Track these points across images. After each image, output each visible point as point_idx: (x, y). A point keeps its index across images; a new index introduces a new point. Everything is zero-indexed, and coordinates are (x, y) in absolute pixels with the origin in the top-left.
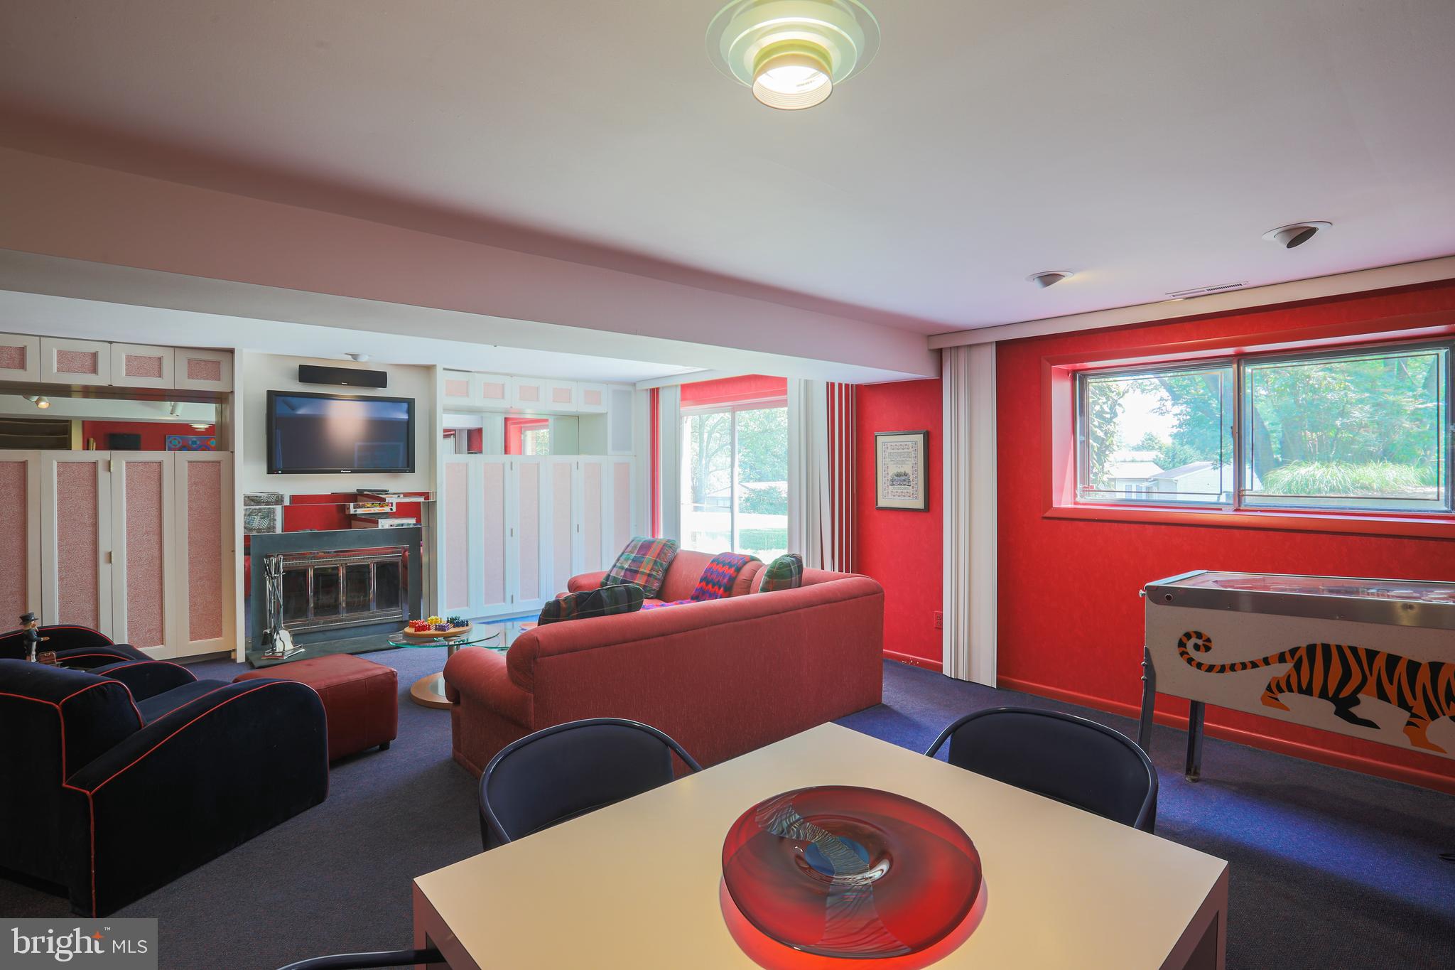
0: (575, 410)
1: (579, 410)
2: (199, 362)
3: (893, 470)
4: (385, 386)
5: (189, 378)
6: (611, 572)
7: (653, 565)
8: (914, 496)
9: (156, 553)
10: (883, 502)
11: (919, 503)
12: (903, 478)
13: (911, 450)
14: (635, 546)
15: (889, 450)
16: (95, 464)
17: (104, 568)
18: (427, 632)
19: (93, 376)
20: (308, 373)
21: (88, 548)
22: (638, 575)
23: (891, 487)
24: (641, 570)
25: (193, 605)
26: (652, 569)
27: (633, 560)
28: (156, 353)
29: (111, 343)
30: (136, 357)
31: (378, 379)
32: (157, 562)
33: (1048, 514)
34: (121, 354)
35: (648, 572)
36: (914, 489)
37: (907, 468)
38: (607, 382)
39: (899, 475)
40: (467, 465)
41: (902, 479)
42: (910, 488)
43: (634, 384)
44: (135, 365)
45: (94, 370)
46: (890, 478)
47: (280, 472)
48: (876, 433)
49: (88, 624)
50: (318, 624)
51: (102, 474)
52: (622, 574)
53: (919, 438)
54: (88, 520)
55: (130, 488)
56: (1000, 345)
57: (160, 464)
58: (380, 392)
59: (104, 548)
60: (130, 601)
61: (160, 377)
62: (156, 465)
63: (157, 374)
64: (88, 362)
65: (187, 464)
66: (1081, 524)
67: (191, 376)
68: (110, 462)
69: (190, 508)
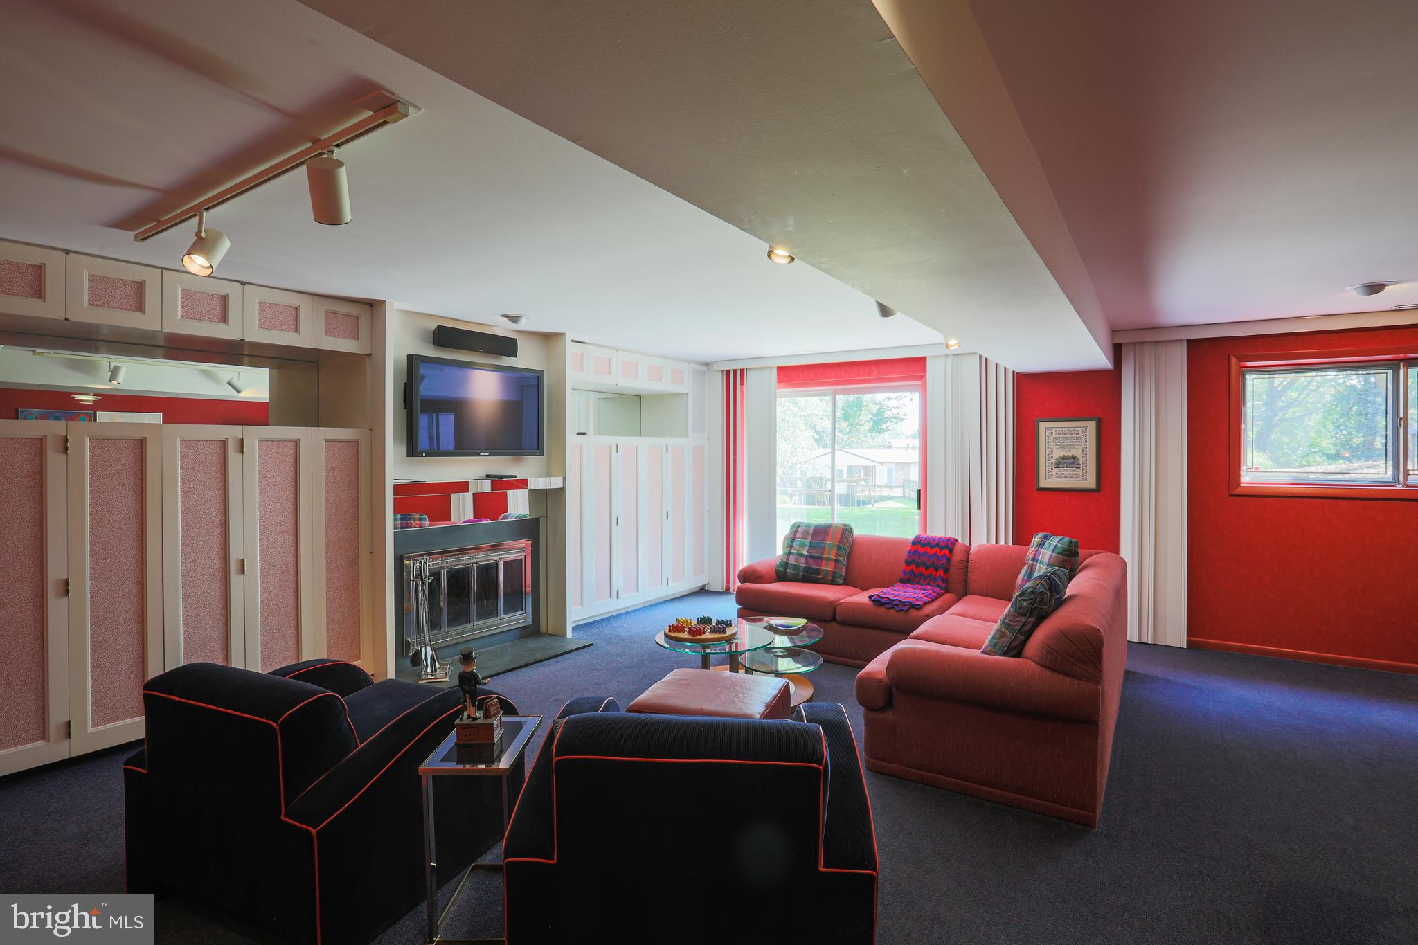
0: (665, 389)
1: (668, 390)
2: (337, 314)
3: (1058, 453)
4: (515, 355)
5: (326, 335)
6: (788, 559)
7: (838, 550)
8: (1084, 477)
9: (291, 559)
10: (1044, 483)
11: (1091, 483)
12: (1072, 461)
13: (1080, 435)
14: (806, 532)
15: (1054, 435)
16: (224, 443)
17: (235, 580)
18: (703, 637)
19: (222, 326)
20: (445, 336)
21: (215, 554)
22: (824, 561)
23: (1055, 470)
24: (825, 556)
25: (330, 621)
26: (838, 555)
27: (810, 546)
28: (293, 300)
29: (243, 283)
30: (272, 305)
31: (506, 346)
32: (292, 570)
33: (1235, 492)
34: (255, 297)
35: (834, 557)
36: (1084, 471)
37: (1076, 452)
38: (688, 362)
39: (1065, 458)
40: (581, 447)
41: (1069, 462)
42: (1078, 470)
43: (707, 364)
44: (270, 315)
45: (224, 318)
46: (1054, 460)
47: (424, 454)
48: (1038, 419)
49: (216, 659)
50: (451, 636)
51: (233, 456)
52: (803, 560)
53: (1091, 425)
54: (216, 518)
55: (263, 476)
56: (1190, 343)
57: (296, 443)
58: (508, 361)
59: (235, 555)
60: (263, 623)
61: (296, 332)
62: (292, 444)
63: (292, 327)
64: (217, 308)
65: (324, 443)
66: (1271, 500)
67: (329, 332)
68: (242, 440)
69: (328, 501)
